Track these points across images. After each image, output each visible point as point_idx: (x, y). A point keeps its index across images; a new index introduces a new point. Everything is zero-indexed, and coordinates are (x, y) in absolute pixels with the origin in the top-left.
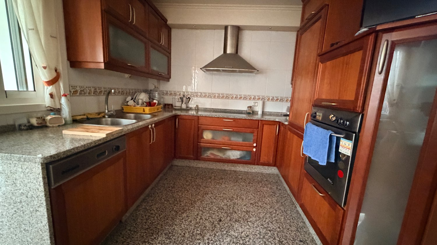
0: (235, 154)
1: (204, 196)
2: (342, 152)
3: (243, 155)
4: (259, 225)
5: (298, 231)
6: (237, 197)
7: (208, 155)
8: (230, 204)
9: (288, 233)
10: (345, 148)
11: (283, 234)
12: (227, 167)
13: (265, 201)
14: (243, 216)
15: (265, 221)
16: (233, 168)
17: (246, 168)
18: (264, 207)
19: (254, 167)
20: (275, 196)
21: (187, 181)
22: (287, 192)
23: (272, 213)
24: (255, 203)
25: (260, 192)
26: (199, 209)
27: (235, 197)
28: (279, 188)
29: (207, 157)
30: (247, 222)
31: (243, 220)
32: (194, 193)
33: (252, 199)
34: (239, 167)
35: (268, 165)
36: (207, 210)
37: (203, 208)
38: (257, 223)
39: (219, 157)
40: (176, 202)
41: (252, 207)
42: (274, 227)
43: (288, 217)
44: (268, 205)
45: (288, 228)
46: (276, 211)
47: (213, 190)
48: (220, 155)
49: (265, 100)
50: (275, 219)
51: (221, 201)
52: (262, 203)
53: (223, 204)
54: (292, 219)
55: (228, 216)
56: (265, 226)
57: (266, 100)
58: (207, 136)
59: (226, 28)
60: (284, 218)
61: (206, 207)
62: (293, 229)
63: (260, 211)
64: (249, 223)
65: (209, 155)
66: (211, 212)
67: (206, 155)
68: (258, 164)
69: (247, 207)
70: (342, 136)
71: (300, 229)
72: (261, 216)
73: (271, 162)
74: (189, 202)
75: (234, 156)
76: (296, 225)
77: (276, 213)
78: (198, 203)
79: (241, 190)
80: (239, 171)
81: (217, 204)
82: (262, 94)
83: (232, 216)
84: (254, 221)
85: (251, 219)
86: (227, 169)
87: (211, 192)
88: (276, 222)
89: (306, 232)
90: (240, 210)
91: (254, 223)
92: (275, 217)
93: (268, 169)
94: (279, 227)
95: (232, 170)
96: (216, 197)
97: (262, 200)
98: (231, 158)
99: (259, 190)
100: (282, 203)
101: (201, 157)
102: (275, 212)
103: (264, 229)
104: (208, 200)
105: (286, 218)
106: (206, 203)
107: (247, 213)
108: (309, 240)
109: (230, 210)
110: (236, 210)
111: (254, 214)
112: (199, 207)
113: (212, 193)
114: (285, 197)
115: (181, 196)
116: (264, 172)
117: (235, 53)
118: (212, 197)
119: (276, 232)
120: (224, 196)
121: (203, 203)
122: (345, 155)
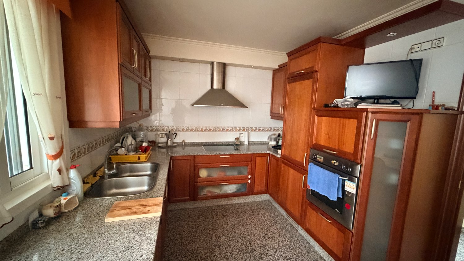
0: (231, 189)
1: (219, 240)
2: (348, 190)
3: (239, 188)
4: (279, 257)
5: (308, 252)
6: (248, 233)
7: (204, 193)
8: (246, 242)
9: (303, 256)
10: (350, 188)
11: (300, 258)
12: (224, 202)
13: (272, 231)
14: (263, 251)
15: (282, 252)
16: (229, 202)
17: (242, 200)
18: (274, 237)
19: (248, 197)
20: (277, 223)
21: (192, 228)
22: (284, 217)
23: (283, 241)
24: (266, 235)
25: (264, 222)
26: (222, 256)
27: (246, 233)
28: (276, 214)
29: (204, 196)
30: (269, 256)
31: (265, 256)
32: (207, 240)
33: (261, 231)
34: (235, 200)
35: (261, 193)
36: (230, 255)
37: (224, 254)
38: (277, 254)
39: (216, 194)
40: (195, 256)
41: (265, 240)
42: (290, 255)
43: (295, 241)
44: (276, 234)
45: (300, 252)
46: (285, 238)
47: (223, 231)
48: (217, 191)
49: (249, 130)
50: (288, 246)
51: (237, 241)
52: (271, 233)
53: (240, 244)
54: (300, 242)
55: (250, 256)
56: (284, 256)
57: (251, 131)
58: (203, 173)
59: (212, 64)
60: (294, 243)
61: (227, 252)
62: (304, 251)
63: (273, 242)
64: (270, 257)
65: (206, 194)
66: (233, 256)
67: (202, 194)
68: (252, 194)
69: (261, 241)
70: (347, 179)
71: (309, 250)
72: (277, 247)
73: (264, 190)
74: (207, 251)
75: (230, 190)
76: (305, 247)
77: (286, 240)
78: (217, 250)
79: (247, 224)
80: (236, 204)
81: (235, 246)
82: (246, 125)
83: (254, 255)
84: (273, 253)
85: (270, 253)
86: (223, 204)
87: (222, 234)
88: (290, 249)
89: (314, 251)
90: (257, 246)
91: (274, 256)
92: (287, 245)
93: (261, 197)
94: (294, 253)
95: (229, 203)
96: (230, 238)
97: (269, 231)
98: (228, 193)
99: (262, 221)
100: (285, 229)
101: (198, 196)
102: (284, 240)
103: (284, 259)
104: (224, 244)
105: (295, 243)
106: (224, 247)
107: (264, 248)
108: (319, 258)
109: (248, 249)
110: (253, 247)
111: (271, 247)
112: (221, 254)
113: (224, 235)
114: (285, 222)
115: (196, 247)
116: (257, 200)
117: (222, 88)
118: (226, 240)
119: (294, 259)
120: (237, 235)
121: (222, 248)
122: (351, 193)
